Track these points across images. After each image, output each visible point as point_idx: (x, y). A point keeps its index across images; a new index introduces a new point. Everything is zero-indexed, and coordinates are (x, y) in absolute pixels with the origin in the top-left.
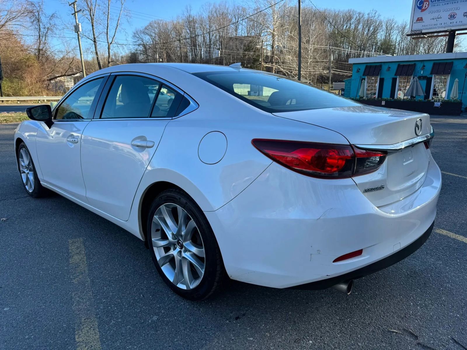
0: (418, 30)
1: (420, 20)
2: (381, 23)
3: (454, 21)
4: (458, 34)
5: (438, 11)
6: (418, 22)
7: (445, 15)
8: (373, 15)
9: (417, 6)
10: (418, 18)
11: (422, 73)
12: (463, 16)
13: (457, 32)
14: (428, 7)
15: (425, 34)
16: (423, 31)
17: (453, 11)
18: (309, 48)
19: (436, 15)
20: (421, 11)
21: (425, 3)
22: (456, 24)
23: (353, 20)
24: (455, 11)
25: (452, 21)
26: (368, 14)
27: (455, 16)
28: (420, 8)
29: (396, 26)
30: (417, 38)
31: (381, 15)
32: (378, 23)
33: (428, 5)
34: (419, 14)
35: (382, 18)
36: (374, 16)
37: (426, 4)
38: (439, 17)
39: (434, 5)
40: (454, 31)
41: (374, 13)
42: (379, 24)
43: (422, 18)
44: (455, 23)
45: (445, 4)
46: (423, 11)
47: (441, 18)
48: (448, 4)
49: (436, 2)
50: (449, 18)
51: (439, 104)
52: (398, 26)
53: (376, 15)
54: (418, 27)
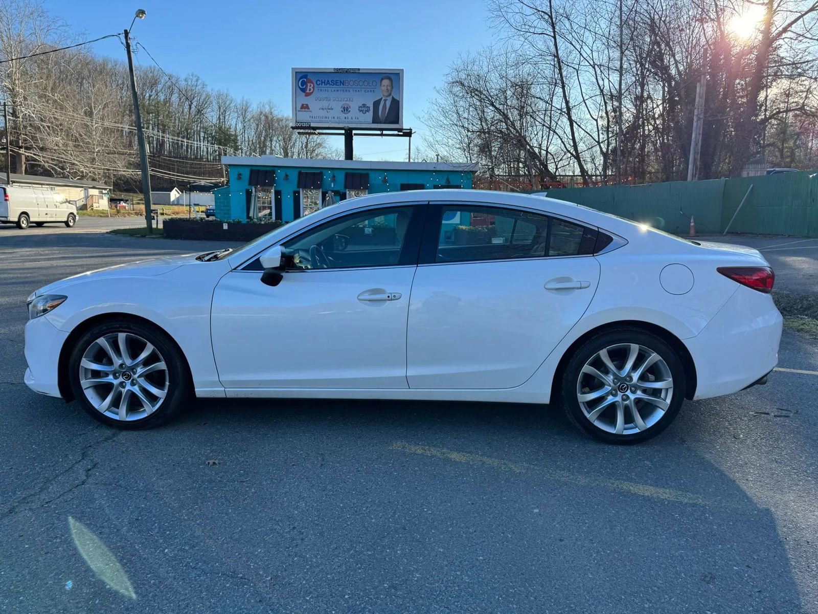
0: (305, 123)
1: (305, 107)
2: (208, 96)
3: (349, 115)
4: (355, 134)
5: (327, 99)
6: (303, 110)
7: (337, 106)
8: (193, 83)
9: (299, 87)
10: (303, 105)
11: (332, 186)
12: (358, 111)
13: (354, 132)
14: (314, 89)
15: (315, 129)
16: (312, 125)
17: (346, 102)
18: (93, 126)
19: (325, 104)
20: (306, 96)
21: (309, 84)
22: (352, 120)
23: (160, 87)
24: (347, 102)
25: (346, 116)
26: (186, 80)
27: (349, 109)
28: (303, 90)
29: (232, 105)
30: (304, 133)
31: (206, 85)
32: (203, 97)
33: (313, 88)
34: (303, 100)
35: (209, 89)
36: (195, 84)
37: (310, 86)
38: (330, 107)
39: (321, 90)
40: (351, 129)
41: (194, 79)
42: (205, 99)
43: (307, 105)
44: (350, 119)
45: (335, 91)
46: (308, 95)
47: (332, 109)
48: (338, 91)
49: (322, 86)
50: (342, 111)
51: (370, 230)
52: (235, 106)
53: (199, 83)
54: (304, 117)
